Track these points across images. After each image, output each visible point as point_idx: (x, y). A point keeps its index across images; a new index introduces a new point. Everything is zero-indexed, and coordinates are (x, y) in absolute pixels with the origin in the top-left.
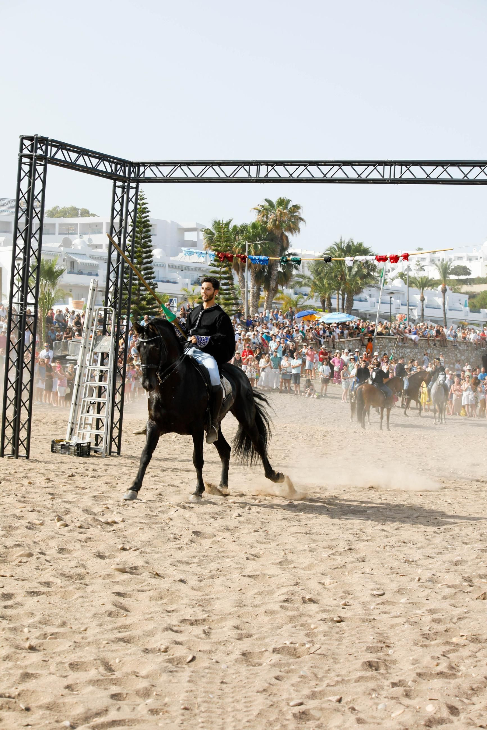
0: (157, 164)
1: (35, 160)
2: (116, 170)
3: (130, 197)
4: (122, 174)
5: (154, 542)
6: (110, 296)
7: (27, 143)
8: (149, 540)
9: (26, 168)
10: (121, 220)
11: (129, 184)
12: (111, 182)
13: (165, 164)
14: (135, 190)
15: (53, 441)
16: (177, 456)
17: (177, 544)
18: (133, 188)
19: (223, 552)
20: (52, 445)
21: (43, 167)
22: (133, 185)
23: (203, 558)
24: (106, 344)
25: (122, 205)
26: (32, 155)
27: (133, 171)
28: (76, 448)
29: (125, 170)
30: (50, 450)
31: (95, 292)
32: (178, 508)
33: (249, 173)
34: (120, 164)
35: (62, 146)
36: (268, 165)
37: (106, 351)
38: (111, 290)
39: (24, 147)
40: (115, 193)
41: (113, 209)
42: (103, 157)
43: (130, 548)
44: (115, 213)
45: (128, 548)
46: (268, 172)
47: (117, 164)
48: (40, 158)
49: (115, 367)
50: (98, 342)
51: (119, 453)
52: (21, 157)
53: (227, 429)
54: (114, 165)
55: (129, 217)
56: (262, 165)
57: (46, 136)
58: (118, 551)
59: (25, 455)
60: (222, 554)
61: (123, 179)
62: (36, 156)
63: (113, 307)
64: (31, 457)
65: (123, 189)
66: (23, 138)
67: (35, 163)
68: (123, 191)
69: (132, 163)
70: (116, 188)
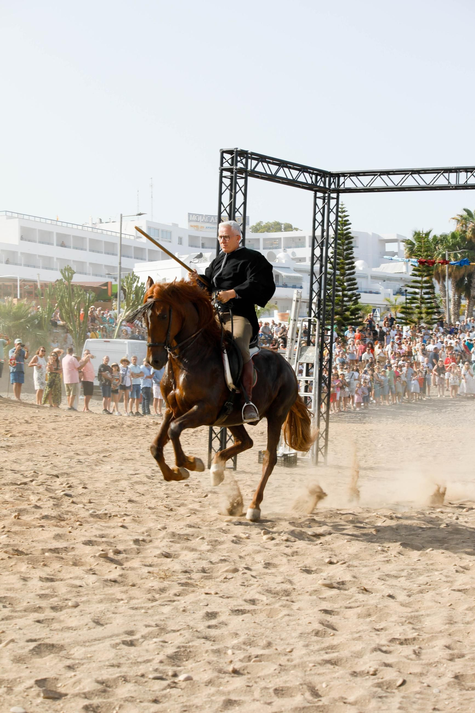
0: (357, 174)
1: (236, 173)
2: (317, 181)
3: (331, 207)
4: (322, 185)
5: (361, 555)
6: (313, 307)
7: (227, 156)
8: (357, 553)
9: (227, 182)
10: (323, 231)
11: (329, 195)
12: (312, 193)
13: (365, 174)
14: (335, 200)
15: (260, 452)
16: (383, 465)
17: (385, 557)
18: (333, 198)
19: (432, 564)
20: (259, 456)
21: (243, 180)
22: (334, 195)
23: (412, 572)
24: (310, 354)
25: (323, 215)
26: (232, 169)
27: (333, 181)
28: (283, 459)
29: (325, 181)
30: (257, 461)
31: (299, 303)
32: (385, 519)
33: (448, 180)
34: (320, 175)
35: (262, 159)
36: (467, 172)
37: (310, 361)
38: (315, 300)
39: (224, 161)
40: (315, 204)
41: (315, 220)
42: (303, 169)
43: (338, 562)
44: (317, 224)
45: (335, 561)
46: (468, 179)
47: (317, 175)
48: (241, 171)
49: (321, 377)
50: (302, 353)
51: (325, 463)
52: (222, 170)
53: (432, 436)
54: (314, 176)
55: (330, 228)
56: (461, 172)
57: (246, 150)
58: (325, 564)
59: (232, 466)
60: (431, 567)
61: (323, 190)
62: (236, 169)
63: (317, 318)
64: (238, 469)
65: (324, 200)
66: (223, 152)
67: (236, 176)
68: (324, 202)
69: (332, 174)
70: (317, 199)
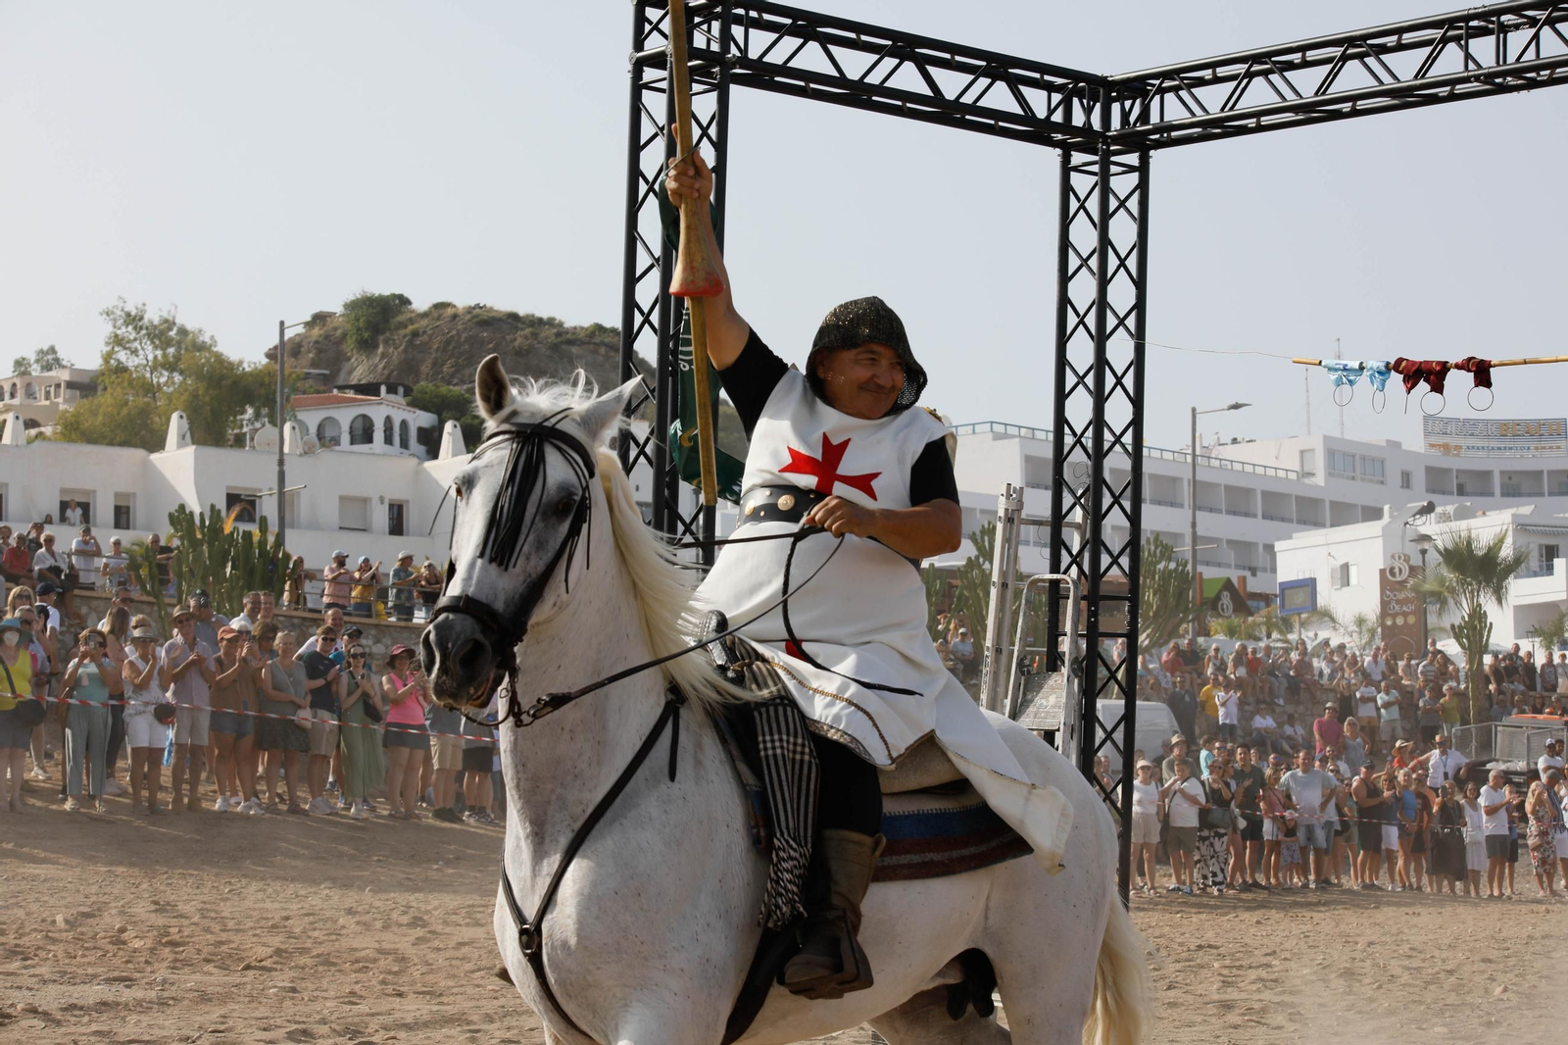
6: (1069, 537)
14: (1135, 175)
24: (1052, 699)
31: (1016, 525)
33: (1468, 56)
34: (1081, 95)
37: (1049, 724)
38: (1073, 518)
39: (648, 30)
40: (1068, 192)
41: (1065, 245)
42: (997, 67)
50: (1029, 697)
52: (638, 67)
61: (1089, 140)
69: (1115, 83)
70: (1073, 174)
